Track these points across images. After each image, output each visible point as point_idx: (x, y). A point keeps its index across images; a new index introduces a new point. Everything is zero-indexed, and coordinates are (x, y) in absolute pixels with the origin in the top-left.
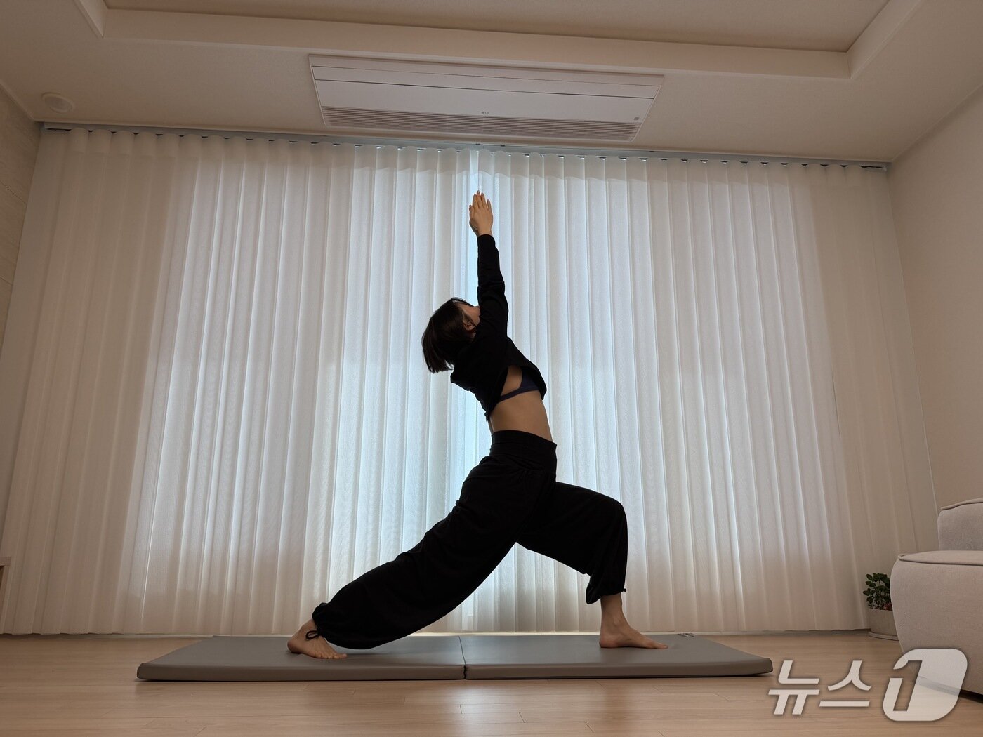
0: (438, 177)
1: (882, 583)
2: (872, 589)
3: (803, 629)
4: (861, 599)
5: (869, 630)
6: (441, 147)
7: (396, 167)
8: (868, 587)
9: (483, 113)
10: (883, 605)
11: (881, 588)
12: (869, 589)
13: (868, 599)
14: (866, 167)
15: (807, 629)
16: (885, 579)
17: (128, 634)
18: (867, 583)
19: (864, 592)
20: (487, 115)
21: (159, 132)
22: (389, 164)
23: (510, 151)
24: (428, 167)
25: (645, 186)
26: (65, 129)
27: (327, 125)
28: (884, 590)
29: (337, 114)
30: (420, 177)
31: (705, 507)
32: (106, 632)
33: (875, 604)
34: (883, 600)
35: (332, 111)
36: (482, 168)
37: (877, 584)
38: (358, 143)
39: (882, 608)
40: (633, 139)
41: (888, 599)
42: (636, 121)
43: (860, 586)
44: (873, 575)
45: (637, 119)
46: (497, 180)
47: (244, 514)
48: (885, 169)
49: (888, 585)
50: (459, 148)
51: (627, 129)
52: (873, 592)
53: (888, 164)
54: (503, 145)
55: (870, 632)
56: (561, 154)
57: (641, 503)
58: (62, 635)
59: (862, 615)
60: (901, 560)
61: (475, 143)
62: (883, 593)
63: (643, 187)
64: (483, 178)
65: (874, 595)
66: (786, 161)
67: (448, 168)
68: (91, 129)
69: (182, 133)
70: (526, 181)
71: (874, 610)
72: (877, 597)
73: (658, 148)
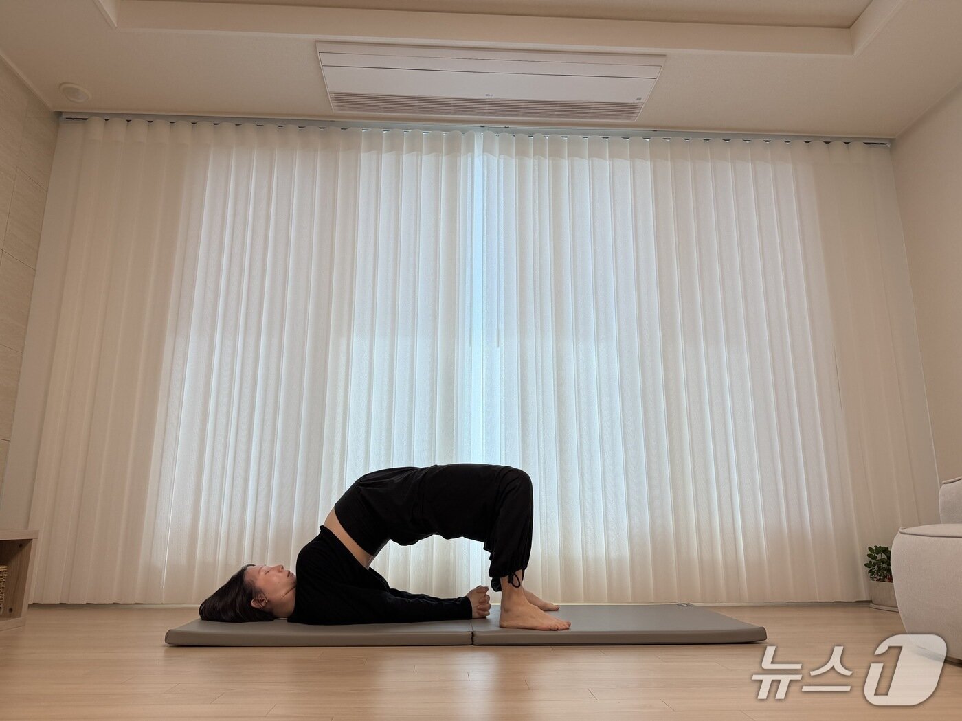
0: (444, 159)
1: (884, 556)
2: (873, 561)
3: (804, 600)
4: (863, 571)
5: (871, 601)
6: (446, 130)
7: (403, 151)
8: (870, 559)
9: (487, 95)
10: (885, 577)
11: (882, 561)
12: (870, 562)
13: (869, 572)
14: (869, 143)
15: (809, 601)
16: (886, 551)
17: (151, 604)
18: (869, 556)
19: (865, 565)
20: (490, 97)
21: (172, 120)
22: (395, 147)
23: (514, 132)
24: (434, 149)
25: (648, 164)
26: (82, 119)
27: (335, 110)
28: (886, 563)
29: (344, 99)
30: (426, 160)
31: (707, 482)
32: (130, 602)
33: (876, 576)
34: (885, 572)
35: (339, 97)
36: (487, 150)
37: (879, 556)
38: (366, 127)
39: (883, 580)
40: (637, 118)
41: (889, 571)
42: (638, 101)
43: (861, 559)
44: (874, 548)
45: (639, 99)
46: (502, 161)
47: (260, 489)
48: (889, 145)
49: (889, 558)
50: (463, 131)
51: (630, 109)
52: (875, 565)
53: (891, 141)
54: (507, 126)
55: (871, 604)
56: (564, 135)
57: (644, 478)
58: (88, 605)
59: (864, 587)
60: (901, 533)
61: (480, 125)
62: (884, 566)
63: (646, 166)
64: (488, 160)
65: (876, 567)
66: (788, 138)
67: (453, 150)
68: (107, 118)
69: (195, 120)
70: (530, 162)
71: (875, 582)
72: (879, 569)
73: (661, 127)
